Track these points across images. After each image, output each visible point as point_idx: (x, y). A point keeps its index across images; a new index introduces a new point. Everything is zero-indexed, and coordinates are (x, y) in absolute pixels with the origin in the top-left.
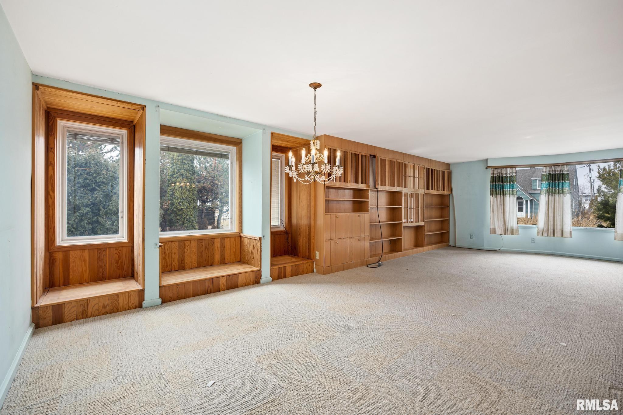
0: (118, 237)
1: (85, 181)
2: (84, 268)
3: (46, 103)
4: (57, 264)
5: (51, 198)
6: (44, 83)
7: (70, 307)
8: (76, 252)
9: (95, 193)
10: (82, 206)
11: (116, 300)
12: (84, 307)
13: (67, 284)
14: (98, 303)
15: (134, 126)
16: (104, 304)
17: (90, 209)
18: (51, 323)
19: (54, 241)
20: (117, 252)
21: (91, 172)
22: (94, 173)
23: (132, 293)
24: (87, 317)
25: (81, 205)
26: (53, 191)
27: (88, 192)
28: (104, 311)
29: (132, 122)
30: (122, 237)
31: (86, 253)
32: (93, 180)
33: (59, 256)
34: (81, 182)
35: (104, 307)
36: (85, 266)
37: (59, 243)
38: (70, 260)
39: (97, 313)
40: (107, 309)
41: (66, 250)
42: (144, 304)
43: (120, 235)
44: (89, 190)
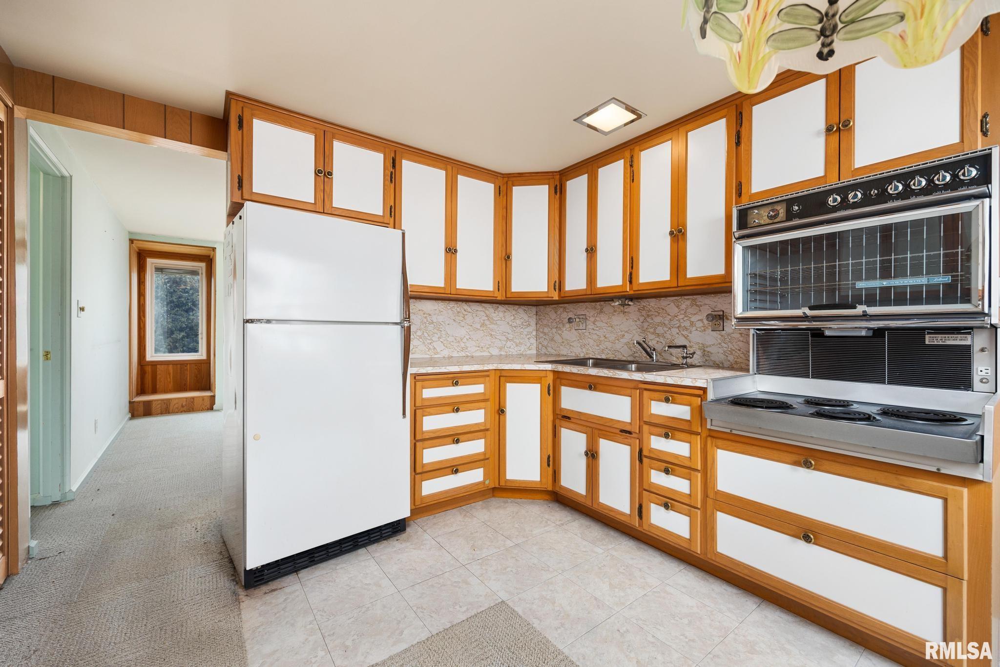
0: (198, 355)
1: (180, 299)
2: (169, 380)
3: (138, 247)
4: (147, 375)
5: (143, 322)
6: (137, 238)
7: (157, 404)
8: (163, 366)
9: (191, 314)
10: (176, 329)
11: (192, 402)
12: (167, 405)
13: (154, 391)
14: (177, 403)
15: (211, 259)
16: (182, 404)
17: (186, 333)
18: (143, 414)
19: (144, 357)
20: (196, 367)
21: (186, 288)
22: (191, 289)
23: (205, 398)
24: (169, 413)
25: (174, 329)
26: (144, 316)
27: (183, 313)
28: (182, 409)
29: (209, 256)
30: (201, 355)
31: (171, 366)
32: (189, 298)
33: (149, 369)
34: (175, 300)
35: (183, 406)
36: (170, 378)
37: (149, 358)
38: (158, 373)
39: (176, 410)
40: (185, 409)
41: (154, 364)
42: (215, 407)
43: (199, 353)
44: (184, 310)
